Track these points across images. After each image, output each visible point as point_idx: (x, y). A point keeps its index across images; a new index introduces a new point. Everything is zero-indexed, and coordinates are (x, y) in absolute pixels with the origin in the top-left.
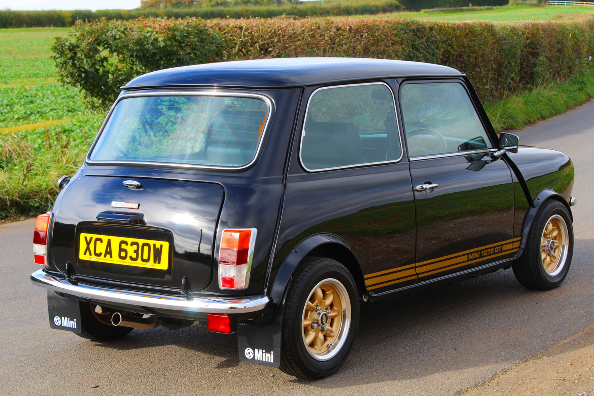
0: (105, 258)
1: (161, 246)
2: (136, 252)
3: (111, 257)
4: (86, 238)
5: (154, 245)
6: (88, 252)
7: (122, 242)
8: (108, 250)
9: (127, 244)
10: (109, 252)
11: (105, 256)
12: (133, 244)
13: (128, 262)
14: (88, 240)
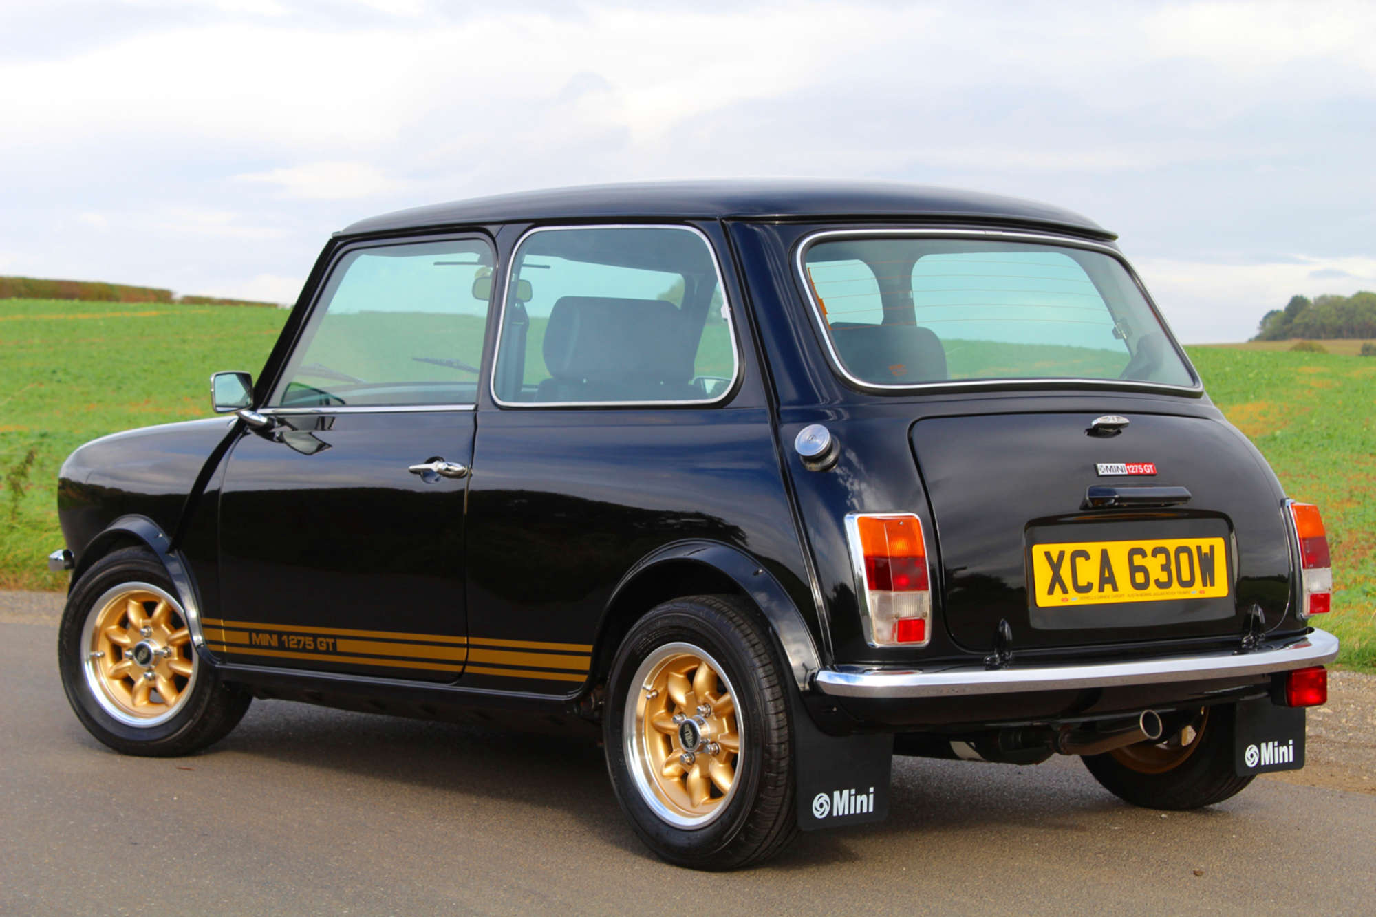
0: (1101, 594)
1: (1212, 548)
2: (1166, 568)
3: (1115, 588)
4: (1047, 554)
5: (1199, 548)
6: (1057, 588)
7: (1133, 552)
8: (1107, 575)
9: (1144, 554)
10: (1107, 578)
11: (1101, 589)
12: (1155, 552)
13: (1153, 594)
14: (1055, 558)
